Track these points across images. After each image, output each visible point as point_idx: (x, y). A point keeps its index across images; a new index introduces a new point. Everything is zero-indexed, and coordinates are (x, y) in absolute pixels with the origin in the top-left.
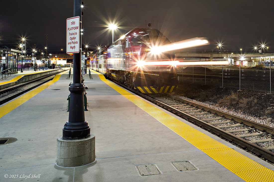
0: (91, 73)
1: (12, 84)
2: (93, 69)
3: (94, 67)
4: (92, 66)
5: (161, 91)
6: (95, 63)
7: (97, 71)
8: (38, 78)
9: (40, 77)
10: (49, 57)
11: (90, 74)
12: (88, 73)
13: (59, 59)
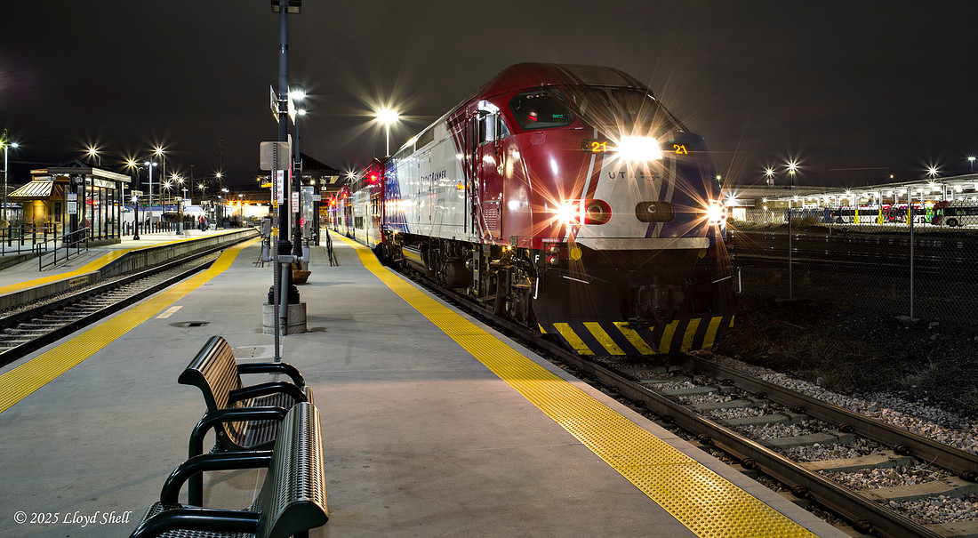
0: (335, 244)
1: (74, 282)
2: (335, 230)
3: (340, 223)
4: (335, 223)
5: (665, 347)
6: (343, 213)
7: (348, 236)
8: (180, 256)
9: (185, 255)
10: (219, 197)
11: (330, 249)
12: (323, 243)
13: (252, 202)
